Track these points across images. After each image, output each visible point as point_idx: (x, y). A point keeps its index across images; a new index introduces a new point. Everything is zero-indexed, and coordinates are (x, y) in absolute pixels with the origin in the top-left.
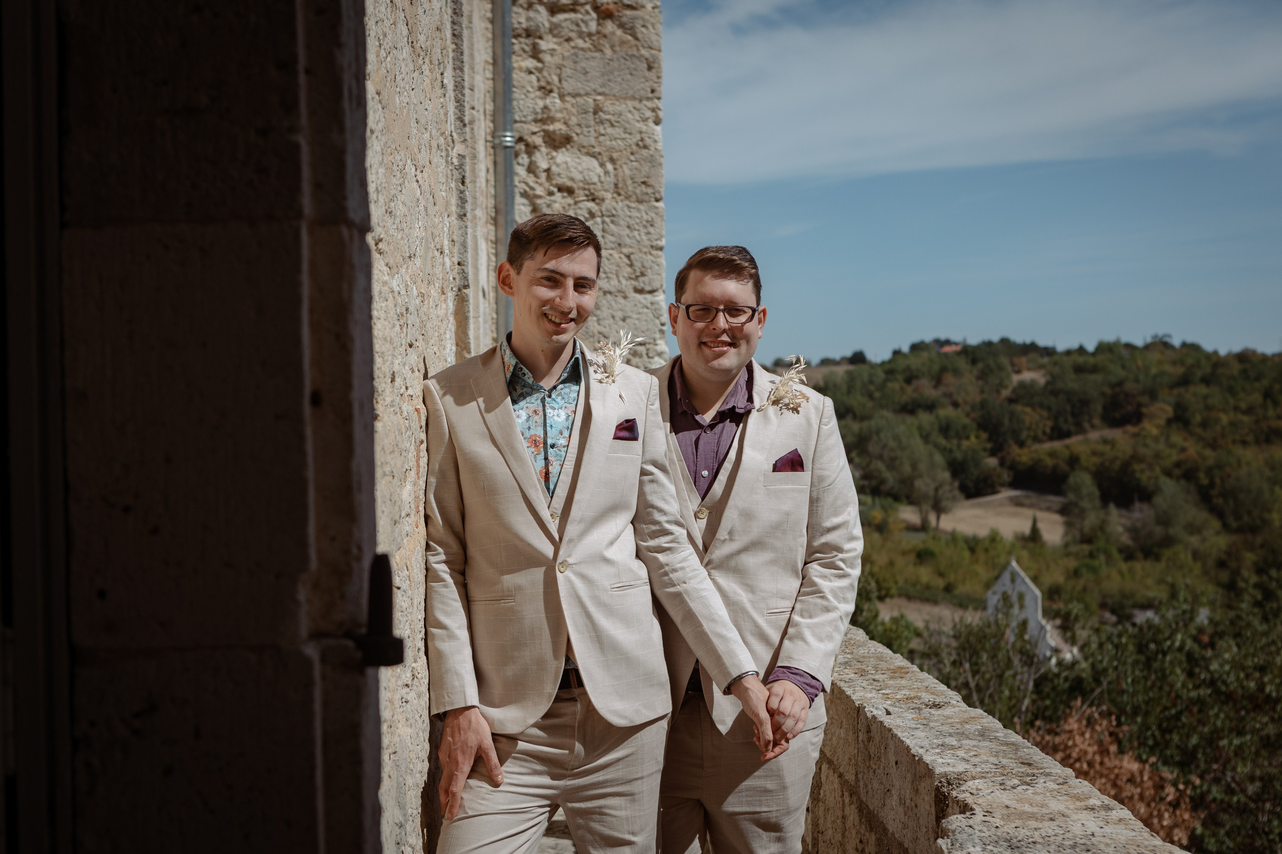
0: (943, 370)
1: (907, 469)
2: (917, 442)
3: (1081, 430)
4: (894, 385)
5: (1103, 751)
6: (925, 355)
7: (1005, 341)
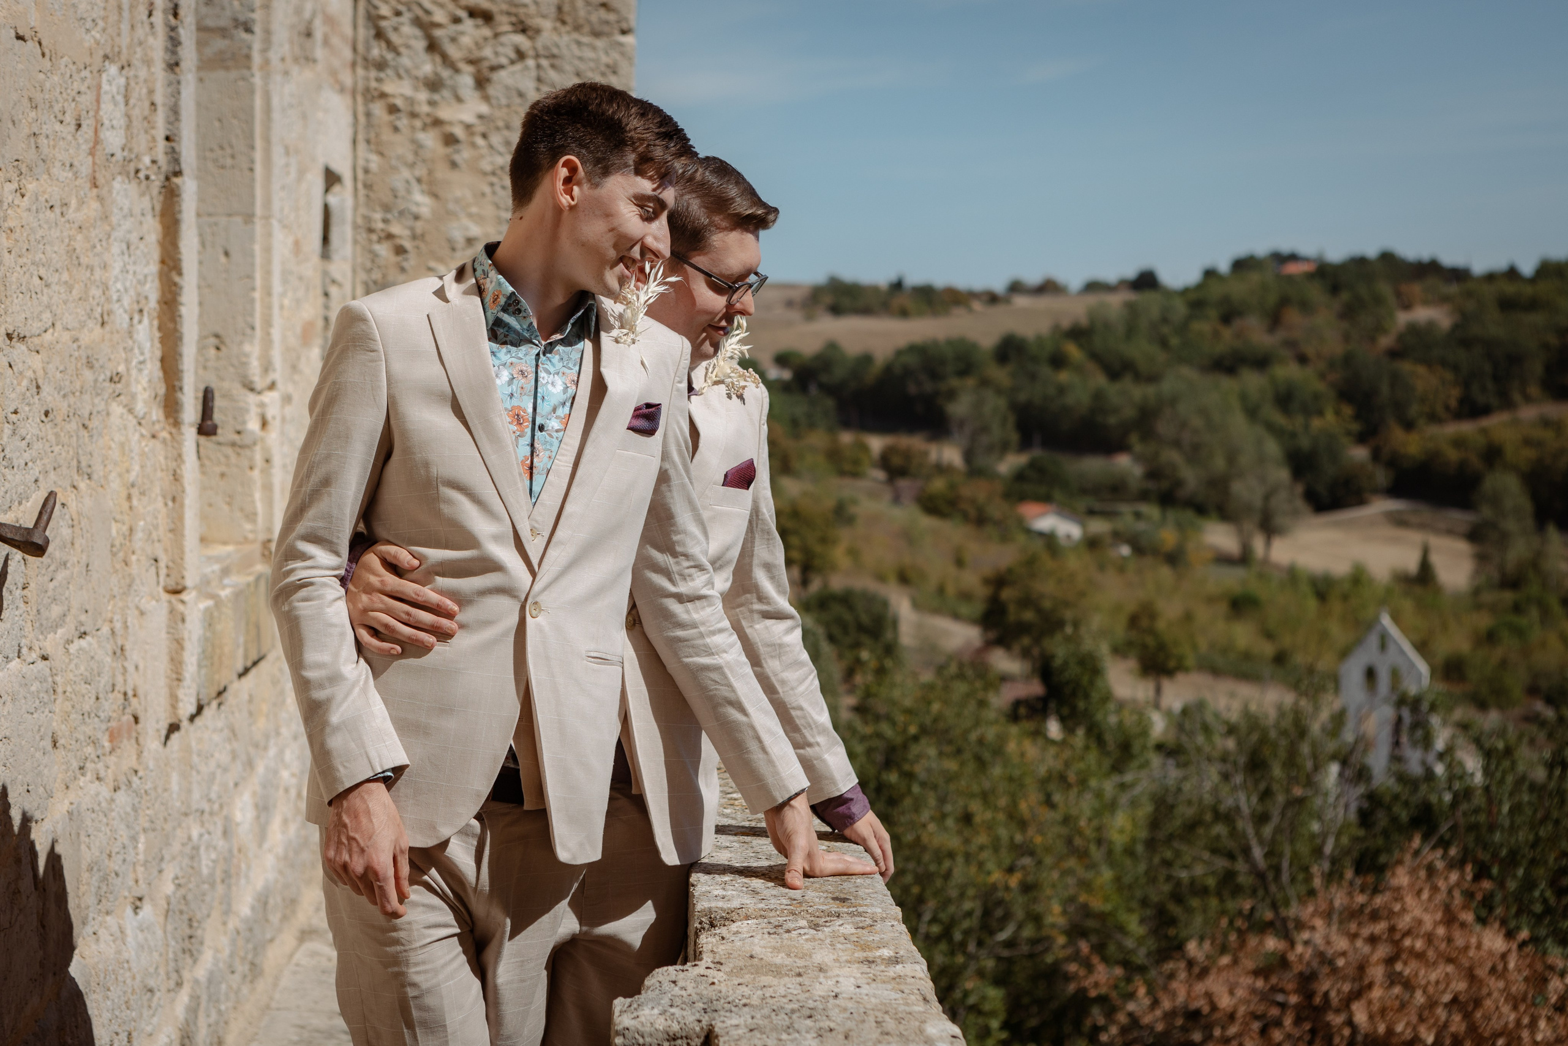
0: (1284, 302)
1: (1219, 463)
2: (1239, 424)
3: (1508, 404)
4: (1203, 327)
6: (1255, 277)
7: (1387, 258)
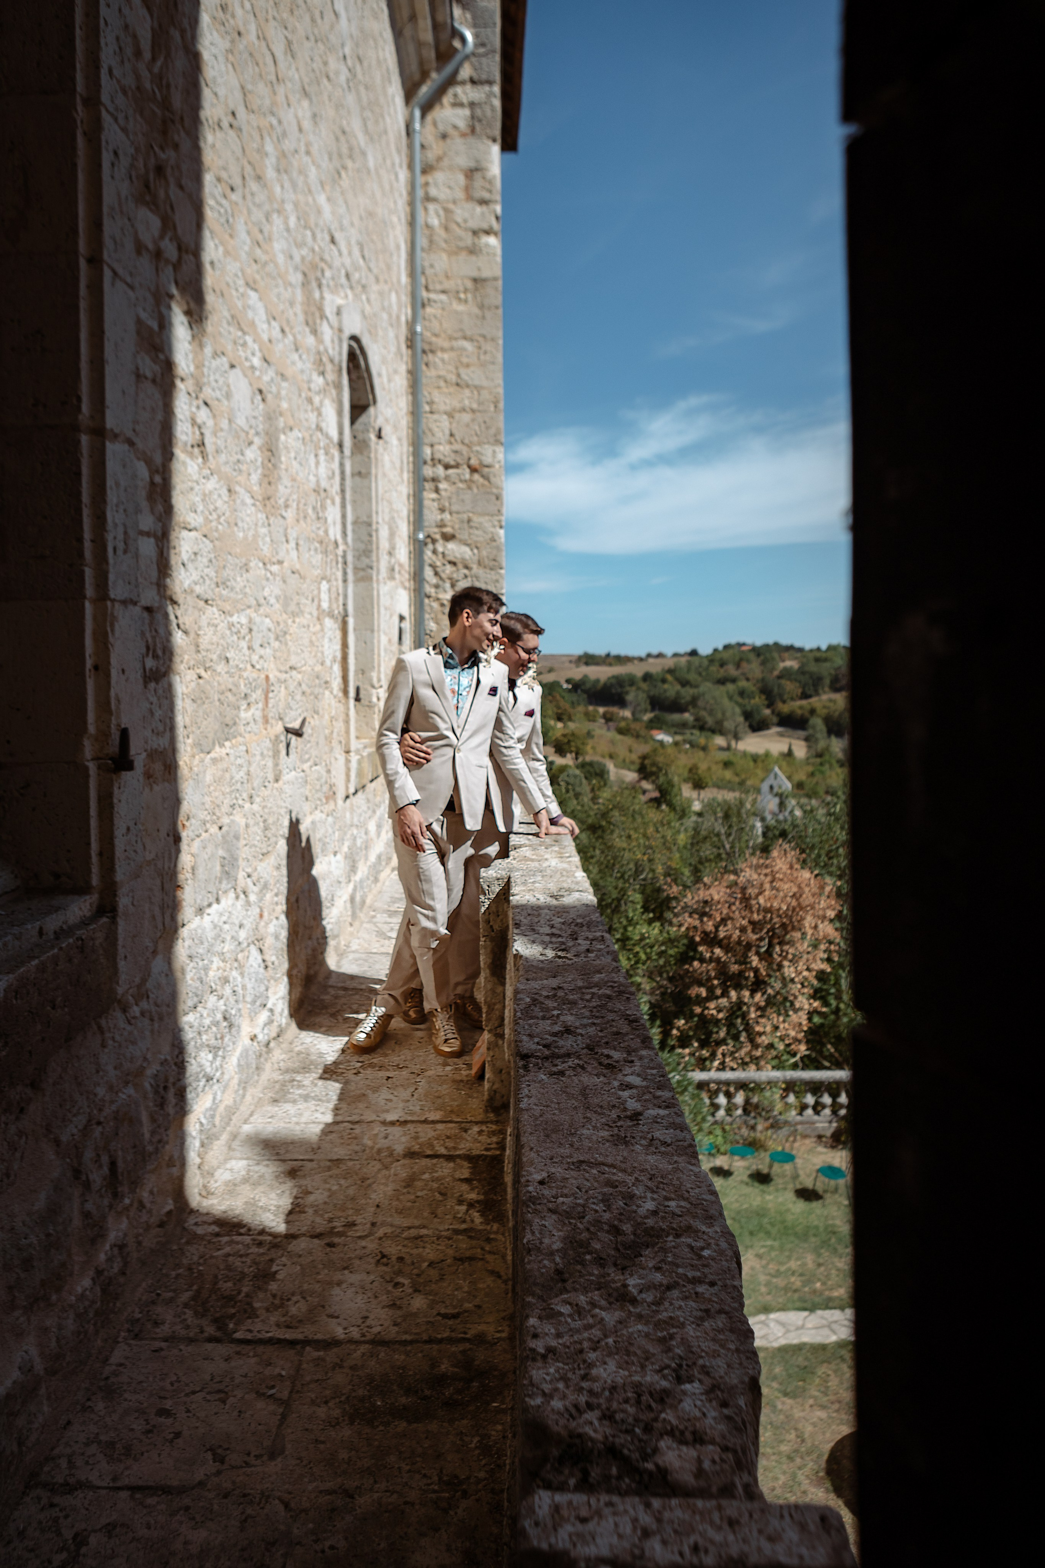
0: (741, 660)
1: (719, 716)
2: (726, 702)
3: (817, 694)
4: (714, 668)
5: (791, 867)
6: (731, 652)
7: (776, 644)
